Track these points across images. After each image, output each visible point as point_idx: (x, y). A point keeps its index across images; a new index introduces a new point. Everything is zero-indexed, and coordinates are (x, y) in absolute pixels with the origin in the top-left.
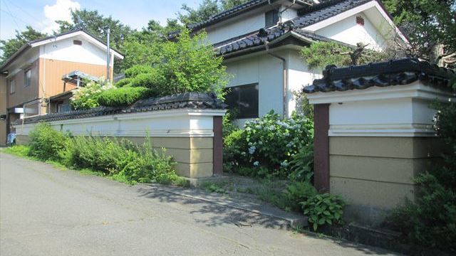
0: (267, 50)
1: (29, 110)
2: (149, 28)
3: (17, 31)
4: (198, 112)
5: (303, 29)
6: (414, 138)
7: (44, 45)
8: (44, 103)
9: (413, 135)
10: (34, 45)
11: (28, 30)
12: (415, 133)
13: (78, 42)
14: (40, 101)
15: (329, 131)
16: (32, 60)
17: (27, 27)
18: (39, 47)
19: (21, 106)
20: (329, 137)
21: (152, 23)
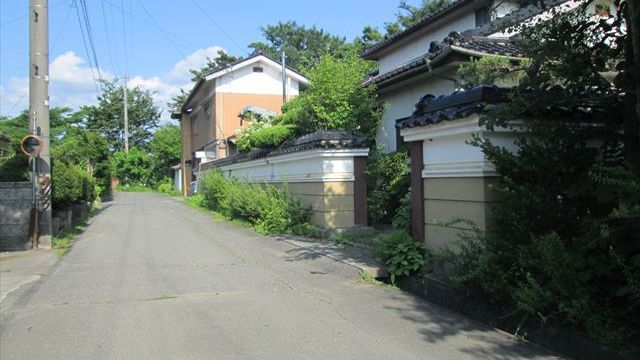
0: (430, 70)
1: (211, 154)
2: (364, 38)
3: (208, 59)
4: (341, 153)
5: (489, 37)
6: (485, 177)
7: (220, 77)
8: (222, 145)
9: (482, 175)
10: (208, 78)
11: (219, 56)
12: (484, 172)
13: (258, 69)
14: (218, 142)
15: (423, 172)
16: (211, 94)
17: (219, 53)
18: (214, 80)
19: (202, 150)
20: (423, 179)
21: (367, 30)
